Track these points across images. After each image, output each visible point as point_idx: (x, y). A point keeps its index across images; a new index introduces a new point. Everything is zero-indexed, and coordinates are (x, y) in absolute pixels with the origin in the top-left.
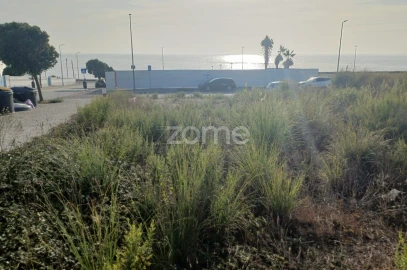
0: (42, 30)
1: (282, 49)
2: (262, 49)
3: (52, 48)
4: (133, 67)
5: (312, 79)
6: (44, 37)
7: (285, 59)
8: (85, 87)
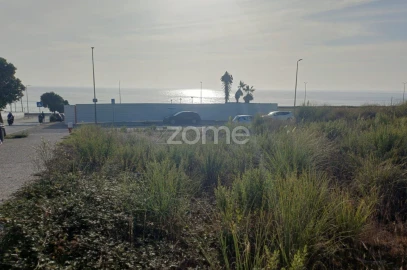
0: (8, 62)
1: (242, 85)
2: (221, 84)
3: (18, 81)
4: (95, 100)
5: (271, 113)
6: (11, 69)
7: (245, 94)
8: (41, 121)
